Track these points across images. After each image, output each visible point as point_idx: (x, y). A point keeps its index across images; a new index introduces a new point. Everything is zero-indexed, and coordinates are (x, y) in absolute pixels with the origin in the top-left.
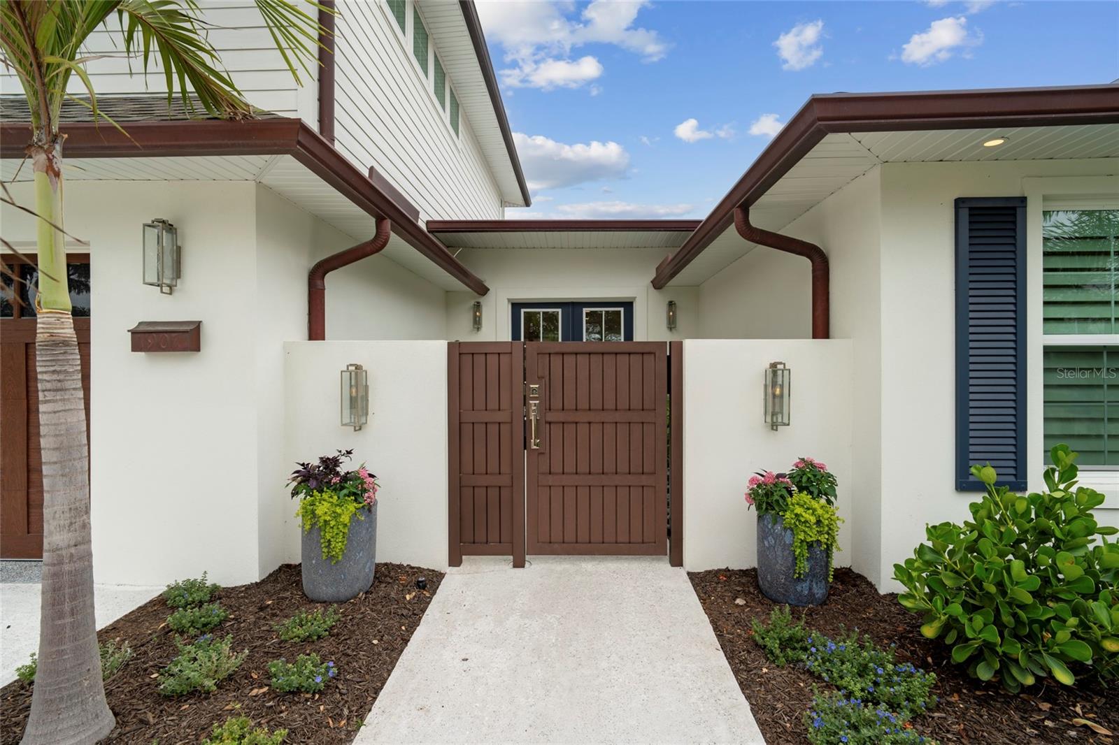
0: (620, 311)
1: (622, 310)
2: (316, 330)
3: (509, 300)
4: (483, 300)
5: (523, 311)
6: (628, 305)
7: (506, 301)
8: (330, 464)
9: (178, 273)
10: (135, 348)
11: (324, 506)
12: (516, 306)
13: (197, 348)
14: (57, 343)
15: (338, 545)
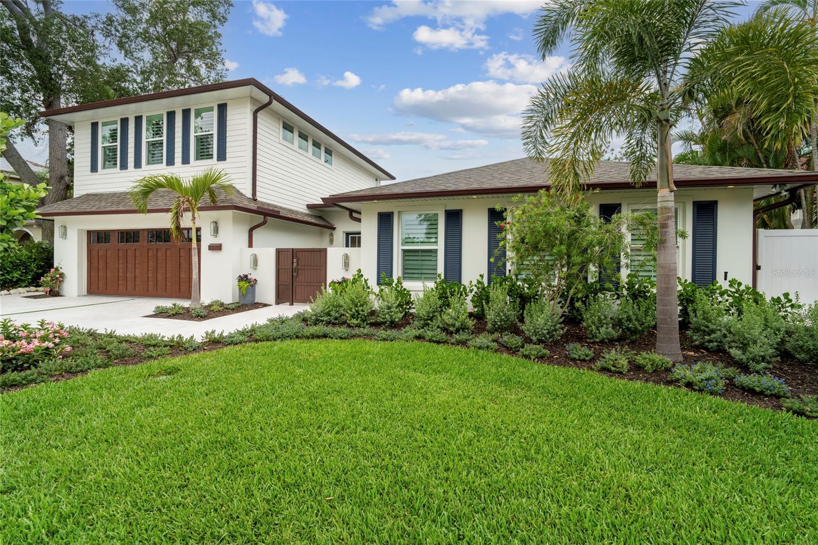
2: (250, 245)
4: (334, 232)
5: (350, 236)
7: (342, 233)
8: (246, 276)
9: (217, 233)
10: (209, 250)
11: (242, 283)
12: (348, 234)
13: (221, 249)
14: (195, 248)
15: (244, 292)
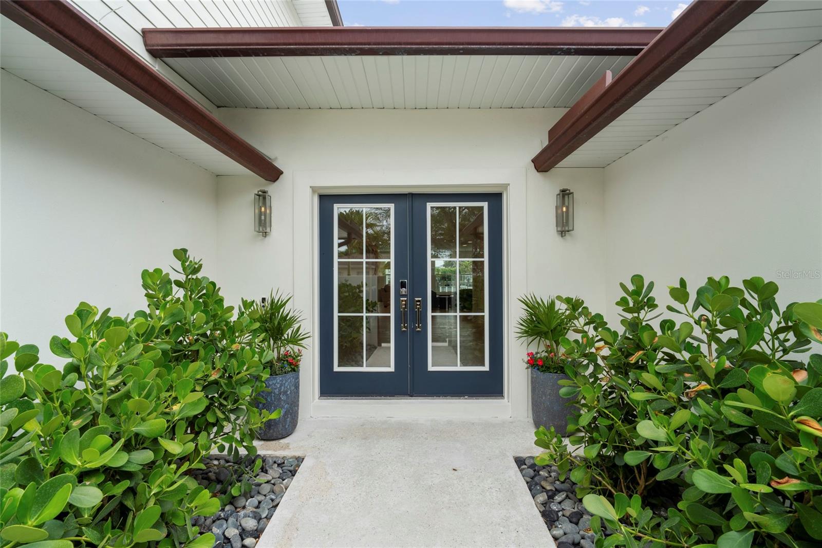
0: (482, 208)
1: (485, 205)
3: (314, 189)
4: (273, 189)
6: (495, 199)
7: (309, 191)
12: (327, 200)
